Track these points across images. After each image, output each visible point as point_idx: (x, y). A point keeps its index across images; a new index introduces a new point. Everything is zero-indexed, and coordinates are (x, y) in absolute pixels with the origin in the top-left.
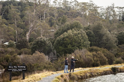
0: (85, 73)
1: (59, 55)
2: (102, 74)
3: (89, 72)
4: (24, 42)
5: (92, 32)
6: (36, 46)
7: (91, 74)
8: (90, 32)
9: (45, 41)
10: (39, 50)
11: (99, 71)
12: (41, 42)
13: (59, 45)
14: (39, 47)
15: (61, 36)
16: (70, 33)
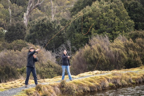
0: (101, 81)
1: (75, 49)
2: (138, 82)
3: (110, 78)
4: (18, 28)
5: (139, 3)
6: (35, 35)
7: (114, 83)
8: (134, 4)
9: (51, 24)
10: (41, 42)
11: (134, 77)
12: (44, 26)
13: (75, 30)
14: (41, 35)
15: (79, 13)
16: (95, 7)
